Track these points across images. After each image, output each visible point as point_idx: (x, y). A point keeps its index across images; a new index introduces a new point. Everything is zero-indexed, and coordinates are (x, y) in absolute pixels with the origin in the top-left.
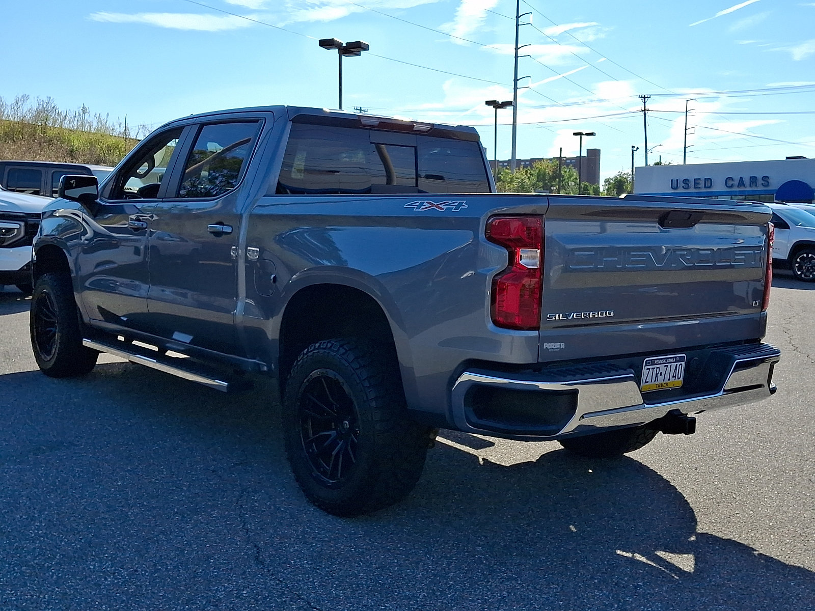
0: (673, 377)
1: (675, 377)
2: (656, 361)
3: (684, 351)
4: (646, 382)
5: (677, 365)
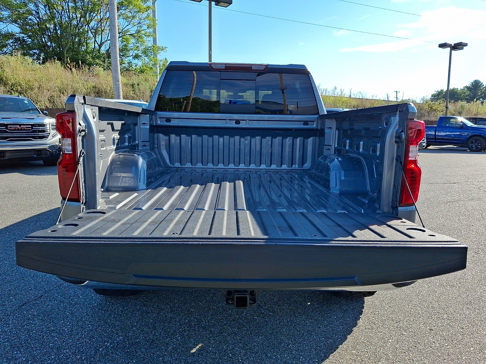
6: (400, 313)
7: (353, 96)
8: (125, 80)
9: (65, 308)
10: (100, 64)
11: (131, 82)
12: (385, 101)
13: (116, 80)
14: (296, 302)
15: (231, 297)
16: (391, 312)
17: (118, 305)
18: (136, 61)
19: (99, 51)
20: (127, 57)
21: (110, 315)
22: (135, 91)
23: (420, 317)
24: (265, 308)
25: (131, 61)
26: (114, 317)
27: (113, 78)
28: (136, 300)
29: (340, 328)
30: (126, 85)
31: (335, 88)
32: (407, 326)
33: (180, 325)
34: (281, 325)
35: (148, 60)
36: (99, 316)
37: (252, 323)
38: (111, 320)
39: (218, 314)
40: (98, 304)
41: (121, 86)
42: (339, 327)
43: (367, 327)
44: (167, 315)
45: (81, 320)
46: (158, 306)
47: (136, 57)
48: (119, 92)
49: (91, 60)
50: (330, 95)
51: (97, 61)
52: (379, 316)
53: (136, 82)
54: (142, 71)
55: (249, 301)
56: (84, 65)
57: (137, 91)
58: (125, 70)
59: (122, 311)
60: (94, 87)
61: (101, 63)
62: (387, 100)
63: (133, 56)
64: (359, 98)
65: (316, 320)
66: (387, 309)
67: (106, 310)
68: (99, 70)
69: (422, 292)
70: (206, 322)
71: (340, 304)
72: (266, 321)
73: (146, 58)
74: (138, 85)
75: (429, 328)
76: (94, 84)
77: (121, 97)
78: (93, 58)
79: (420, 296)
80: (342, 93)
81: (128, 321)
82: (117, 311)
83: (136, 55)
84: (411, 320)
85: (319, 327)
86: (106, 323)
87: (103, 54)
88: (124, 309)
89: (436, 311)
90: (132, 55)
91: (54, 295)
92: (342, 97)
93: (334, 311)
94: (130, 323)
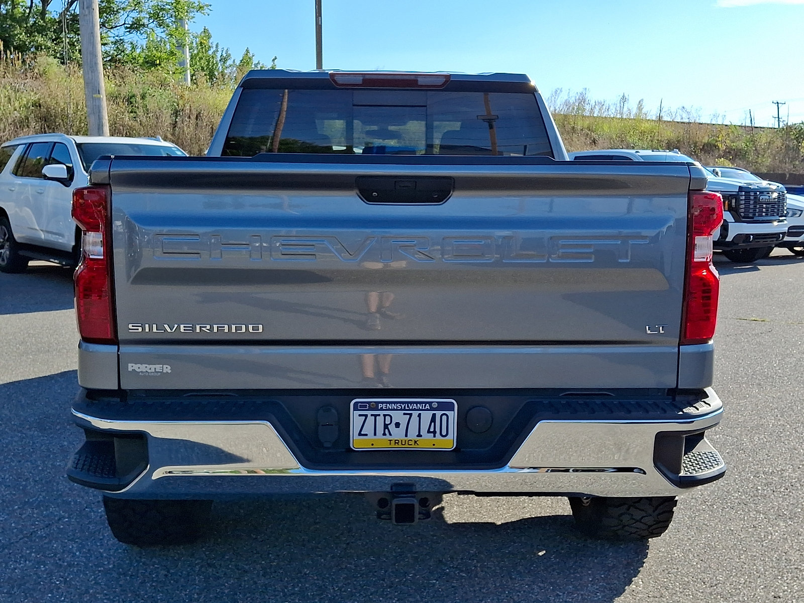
0: (429, 432)
1: (434, 432)
2: (380, 406)
3: (452, 395)
4: (360, 434)
5: (434, 415)
6: (720, 570)
7: (666, 118)
8: (111, 87)
9: (50, 574)
10: (45, 46)
11: (125, 91)
12: (745, 127)
13: (92, 88)
14: (513, 554)
15: (385, 509)
16: (702, 569)
17: (156, 566)
18: (134, 37)
19: (43, 14)
20: (112, 28)
21: (143, 582)
22: (135, 112)
23: (759, 577)
24: (452, 566)
25: (121, 38)
26: (152, 586)
27: (87, 84)
28: (192, 555)
29: (599, 596)
30: (113, 98)
31: (624, 99)
32: (730, 591)
33: (284, 596)
34: (484, 593)
35: (163, 35)
36: (121, 586)
37: (425, 590)
38: (147, 591)
39: (358, 577)
40: (114, 565)
41: (104, 103)
42: (596, 594)
43: (651, 593)
44: (256, 580)
45: (87, 592)
46: (236, 566)
47: (136, 26)
48: (100, 118)
49: (23, 37)
50: (612, 116)
51: (40, 39)
52: (678, 577)
53: (137, 91)
54: (150, 63)
55: (417, 516)
56: (10, 51)
57: (140, 112)
58: (108, 59)
59: (166, 576)
60: (37, 105)
61: (49, 44)
62: (750, 125)
63: (126, 25)
64: (682, 123)
65: (551, 584)
66: (695, 564)
67: (133, 576)
68: (47, 62)
69: (771, 534)
70: (334, 591)
71: (601, 557)
72: (453, 587)
73: (159, 30)
74: (143, 97)
75: (773, 593)
76: (34, 98)
77: (106, 129)
78: (30, 32)
79: (766, 541)
80: (640, 108)
81: (181, 593)
82: (157, 576)
83: (134, 24)
84: (740, 582)
85: (558, 595)
86: (138, 596)
87: (53, 22)
88: (168, 572)
89: (793, 567)
90: (124, 24)
91: (22, 551)
92: (638, 120)
93: (590, 569)
94: (186, 595)
